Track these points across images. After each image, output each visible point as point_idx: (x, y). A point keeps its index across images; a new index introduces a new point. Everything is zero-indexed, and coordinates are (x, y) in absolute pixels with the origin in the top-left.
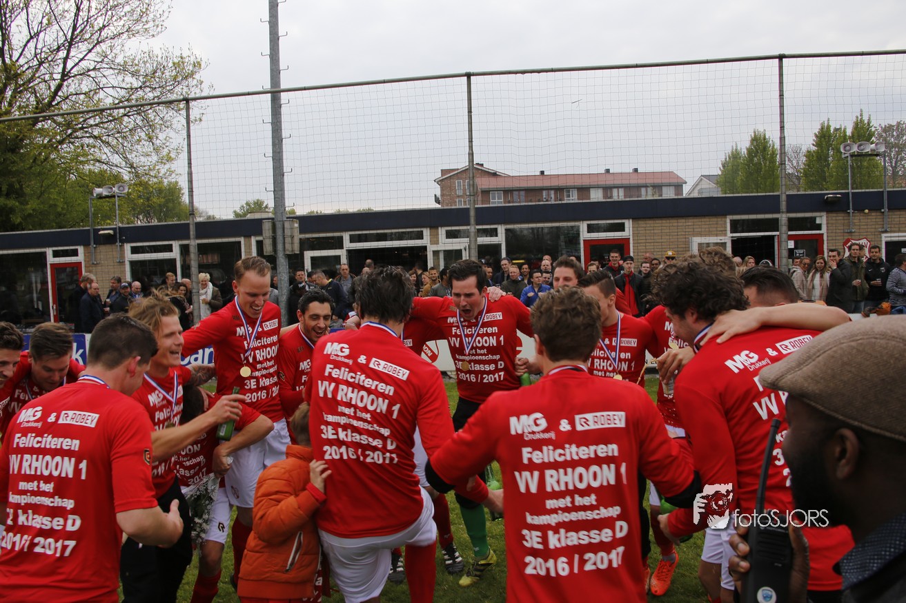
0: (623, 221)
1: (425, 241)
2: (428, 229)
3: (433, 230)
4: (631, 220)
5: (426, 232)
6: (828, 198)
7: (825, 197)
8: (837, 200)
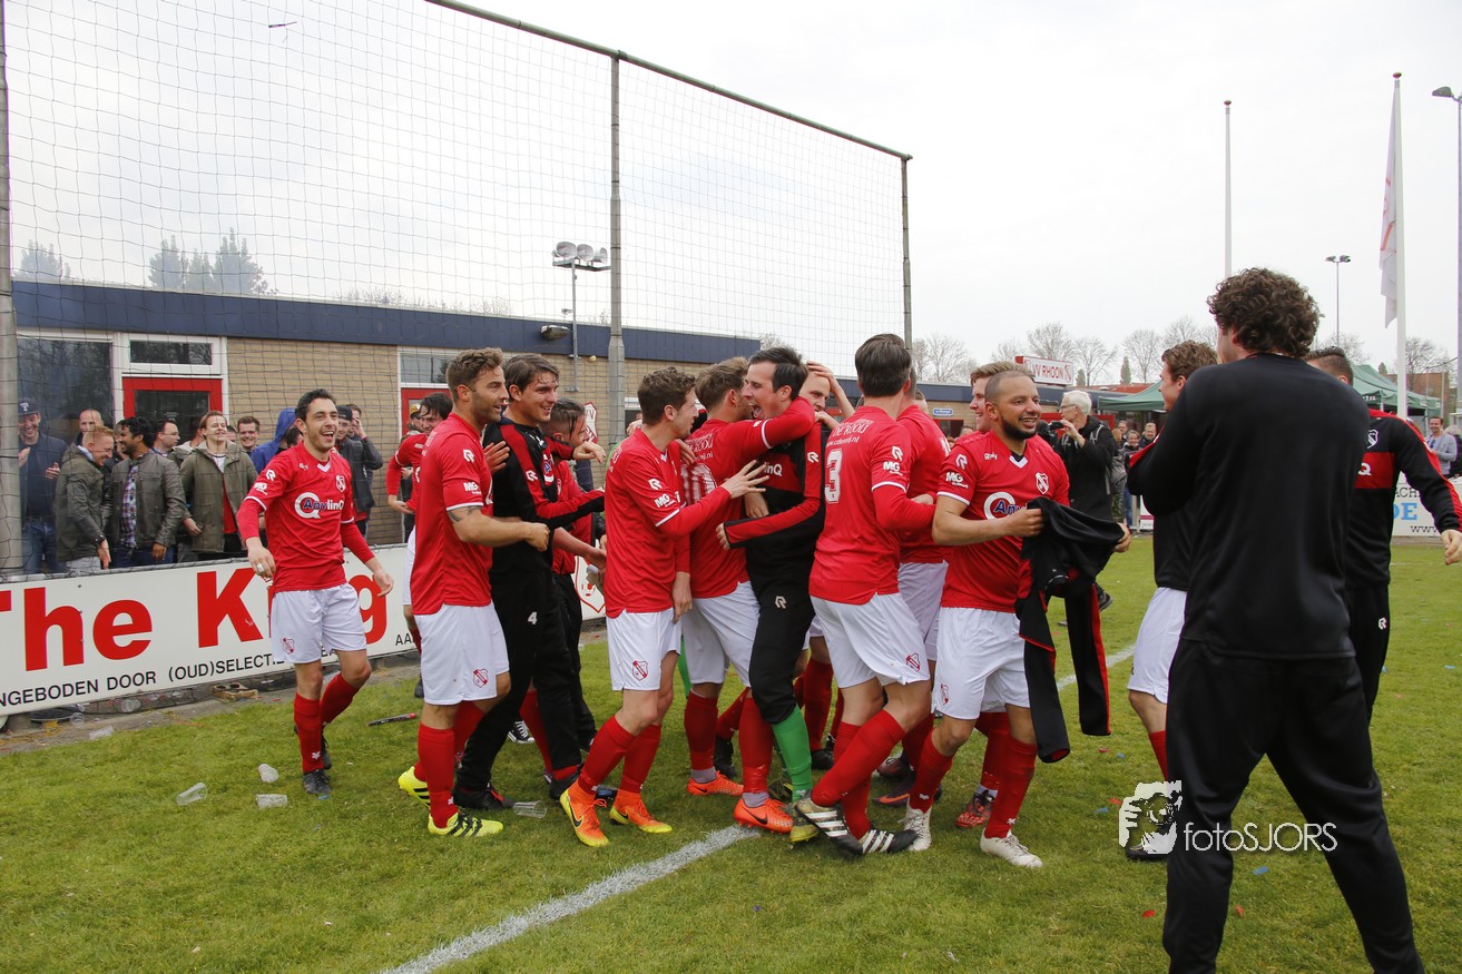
0: (209, 340)
4: (224, 340)
6: (549, 330)
7: (544, 328)
8: (562, 335)
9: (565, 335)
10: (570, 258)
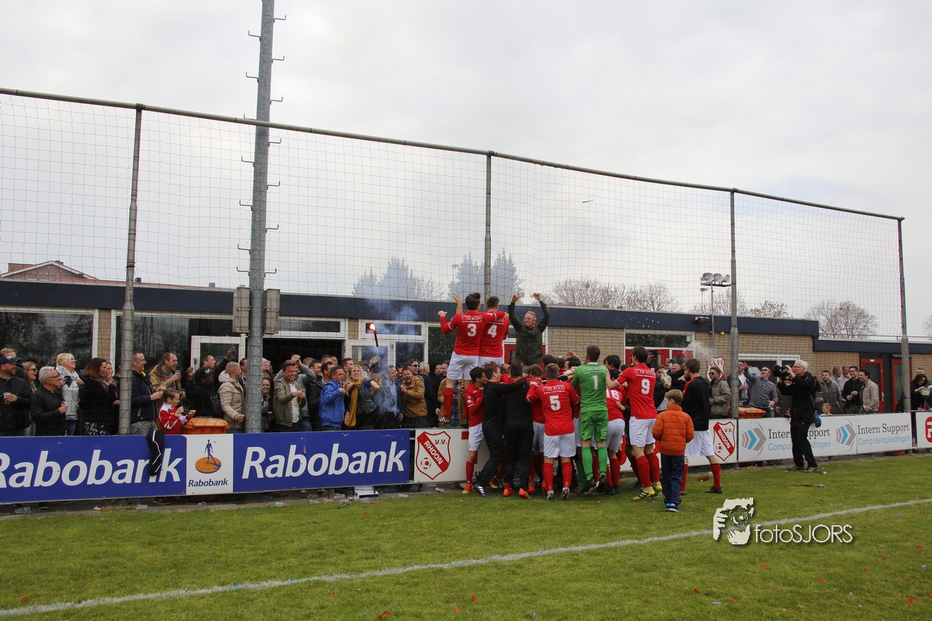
1: (343, 334)
2: (347, 320)
3: (352, 323)
5: (344, 325)
6: (699, 319)
7: (697, 318)
8: (706, 321)
9: (706, 322)
10: (710, 280)
